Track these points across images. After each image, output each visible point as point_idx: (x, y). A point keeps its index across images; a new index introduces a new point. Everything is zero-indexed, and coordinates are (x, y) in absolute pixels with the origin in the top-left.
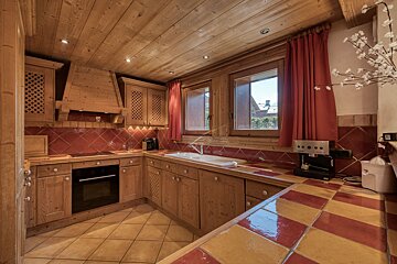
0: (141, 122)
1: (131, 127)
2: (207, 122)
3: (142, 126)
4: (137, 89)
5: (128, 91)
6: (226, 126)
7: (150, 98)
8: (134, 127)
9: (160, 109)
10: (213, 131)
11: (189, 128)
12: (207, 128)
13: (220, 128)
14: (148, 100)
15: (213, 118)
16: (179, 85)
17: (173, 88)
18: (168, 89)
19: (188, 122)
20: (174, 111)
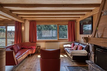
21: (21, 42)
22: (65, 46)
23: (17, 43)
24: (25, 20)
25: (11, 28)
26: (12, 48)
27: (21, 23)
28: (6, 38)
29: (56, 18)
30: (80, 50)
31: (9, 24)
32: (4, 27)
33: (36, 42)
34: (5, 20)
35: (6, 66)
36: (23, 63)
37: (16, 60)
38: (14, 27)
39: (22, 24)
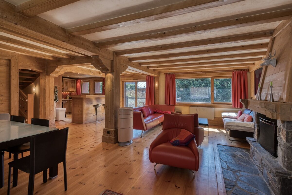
0: (67, 90)
1: (64, 92)
2: (89, 91)
3: (67, 92)
4: (67, 81)
5: (64, 81)
6: (93, 92)
7: (70, 83)
8: (65, 92)
9: (73, 87)
10: (90, 93)
11: (83, 92)
12: (89, 93)
13: (92, 93)
14: (70, 84)
15: (90, 90)
16: (80, 80)
17: (78, 81)
18: (76, 80)
19: (83, 91)
20: (79, 87)
21: (153, 104)
22: (223, 114)
23: (148, 104)
24: (159, 73)
25: (142, 85)
26: (141, 110)
27: (154, 77)
28: (136, 98)
29: (205, 67)
30: (247, 121)
31: (139, 79)
32: (134, 83)
33: (174, 105)
34: (134, 74)
35: (134, 130)
36: (154, 131)
37: (145, 124)
38: (146, 82)
39: (155, 79)
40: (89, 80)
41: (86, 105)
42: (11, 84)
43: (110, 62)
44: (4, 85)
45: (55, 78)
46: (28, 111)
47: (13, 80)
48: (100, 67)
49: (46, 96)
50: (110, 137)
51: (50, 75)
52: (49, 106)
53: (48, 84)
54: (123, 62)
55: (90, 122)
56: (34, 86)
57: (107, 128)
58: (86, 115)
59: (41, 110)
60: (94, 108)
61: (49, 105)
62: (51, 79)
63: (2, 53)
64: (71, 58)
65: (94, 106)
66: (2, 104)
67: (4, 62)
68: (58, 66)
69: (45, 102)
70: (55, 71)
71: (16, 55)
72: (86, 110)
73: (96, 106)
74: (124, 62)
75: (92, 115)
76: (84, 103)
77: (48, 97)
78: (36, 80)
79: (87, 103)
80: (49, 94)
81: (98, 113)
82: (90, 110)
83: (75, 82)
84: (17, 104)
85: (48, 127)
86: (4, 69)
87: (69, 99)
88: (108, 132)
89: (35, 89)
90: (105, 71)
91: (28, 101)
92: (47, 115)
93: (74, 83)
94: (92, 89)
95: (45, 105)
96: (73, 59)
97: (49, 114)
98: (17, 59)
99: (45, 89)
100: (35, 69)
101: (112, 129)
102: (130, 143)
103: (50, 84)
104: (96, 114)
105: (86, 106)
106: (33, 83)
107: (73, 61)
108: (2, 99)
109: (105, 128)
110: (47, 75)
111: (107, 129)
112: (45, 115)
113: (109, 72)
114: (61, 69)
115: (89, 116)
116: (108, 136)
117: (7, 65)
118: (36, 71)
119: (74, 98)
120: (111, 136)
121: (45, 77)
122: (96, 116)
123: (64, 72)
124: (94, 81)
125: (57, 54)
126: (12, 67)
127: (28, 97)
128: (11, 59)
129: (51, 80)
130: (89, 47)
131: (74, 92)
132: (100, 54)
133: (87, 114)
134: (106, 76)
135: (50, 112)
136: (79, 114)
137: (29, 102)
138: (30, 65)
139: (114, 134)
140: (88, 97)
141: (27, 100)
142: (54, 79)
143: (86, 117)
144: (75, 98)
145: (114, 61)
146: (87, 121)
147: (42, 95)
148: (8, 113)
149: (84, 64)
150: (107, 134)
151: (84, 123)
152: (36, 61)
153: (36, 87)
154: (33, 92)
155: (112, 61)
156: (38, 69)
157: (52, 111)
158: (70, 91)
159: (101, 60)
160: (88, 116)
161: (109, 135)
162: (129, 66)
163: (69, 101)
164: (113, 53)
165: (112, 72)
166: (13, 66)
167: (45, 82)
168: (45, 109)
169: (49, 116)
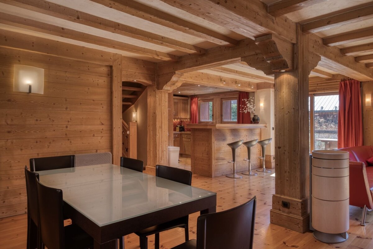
0: (177, 117)
2: (211, 117)
3: (177, 119)
4: (176, 101)
6: (220, 119)
7: (181, 104)
8: (175, 119)
9: (185, 110)
10: (214, 121)
11: (202, 120)
12: (211, 120)
13: (217, 120)
14: (180, 106)
15: (214, 116)
16: (197, 99)
17: (194, 100)
18: (190, 99)
19: (201, 117)
20: (195, 111)
21: (363, 144)
27: (361, 83)
37: (371, 193)
39: (365, 88)
40: (212, 97)
41: (216, 142)
42: (113, 105)
43: (289, 47)
44: (105, 107)
45: (169, 94)
46: (129, 149)
47: (115, 98)
48: (268, 60)
49: (157, 125)
50: (291, 215)
51: (163, 88)
52: (162, 143)
53: (160, 104)
54: (313, 47)
55: (223, 175)
56: (134, 110)
57: (281, 194)
58: (216, 161)
59: (150, 149)
60: (229, 149)
61: (162, 141)
62: (163, 95)
63: (102, 56)
64: (200, 52)
65: (230, 145)
66: (103, 136)
67: (104, 70)
68: (176, 72)
69: (156, 135)
70: (171, 80)
71: (118, 59)
72: (215, 152)
73: (233, 146)
74: (315, 46)
75: (225, 162)
76: (213, 139)
77: (160, 126)
78: (137, 101)
79: (218, 140)
80: (160, 121)
81: (236, 158)
82: (223, 151)
83: (188, 101)
84: (120, 137)
85: (190, 185)
86: (104, 81)
87: (180, 131)
88: (286, 205)
89: (135, 115)
90: (277, 69)
91: (130, 133)
92: (158, 158)
93: (187, 104)
94: (218, 114)
95: (155, 141)
96: (205, 54)
97: (161, 156)
98: (120, 65)
99: (155, 113)
100: (142, 81)
101: (296, 197)
102: (345, 238)
103: (163, 105)
104: (234, 160)
105: (215, 145)
106: (133, 106)
107: (205, 58)
108: (103, 129)
109: (277, 192)
110: (158, 89)
111: (282, 197)
112: (156, 157)
113: (286, 72)
114: (180, 76)
115: (221, 163)
116: (284, 213)
117: (108, 75)
118: (143, 82)
119: (195, 129)
120: (294, 214)
121: (156, 92)
122: (234, 163)
123: (182, 83)
124: (221, 98)
125: (181, 47)
126: (114, 78)
127: (129, 127)
128: (112, 65)
129: (163, 98)
130: (257, 14)
131: (186, 120)
132: (274, 30)
133: (218, 159)
134: (278, 80)
135: (163, 154)
136: (203, 159)
137: (131, 135)
138: (136, 73)
139: (300, 211)
140: (220, 127)
141: (128, 132)
142: (167, 96)
143: (216, 164)
144: (197, 129)
145: (299, 43)
146: (218, 172)
147: (151, 123)
148: (110, 152)
149: (224, 61)
150: (282, 208)
151: (213, 175)
152: (144, 66)
153: (136, 111)
154: (133, 120)
155: (293, 44)
156: (146, 79)
157: (165, 151)
158: (181, 119)
159: (275, 43)
160: (219, 163)
161: (286, 210)
162: (322, 57)
163: (181, 134)
164: (297, 27)
165: (293, 70)
166: (116, 77)
167: (155, 102)
168: (156, 147)
169: (162, 160)
